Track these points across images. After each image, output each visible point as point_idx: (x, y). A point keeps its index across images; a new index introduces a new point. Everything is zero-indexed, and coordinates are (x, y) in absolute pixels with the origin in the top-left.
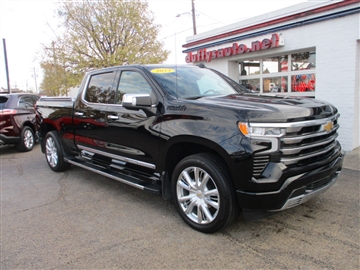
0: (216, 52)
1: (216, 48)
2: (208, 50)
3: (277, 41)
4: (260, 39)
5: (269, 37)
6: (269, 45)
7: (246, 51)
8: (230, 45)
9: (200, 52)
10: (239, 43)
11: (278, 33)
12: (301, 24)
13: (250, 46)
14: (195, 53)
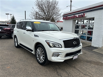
0: (70, 17)
2: (68, 17)
3: (84, 15)
4: (80, 14)
5: (82, 14)
6: (82, 16)
7: (77, 17)
8: (73, 16)
10: (75, 15)
11: (85, 13)
12: (91, 11)
13: (77, 16)
14: (65, 17)
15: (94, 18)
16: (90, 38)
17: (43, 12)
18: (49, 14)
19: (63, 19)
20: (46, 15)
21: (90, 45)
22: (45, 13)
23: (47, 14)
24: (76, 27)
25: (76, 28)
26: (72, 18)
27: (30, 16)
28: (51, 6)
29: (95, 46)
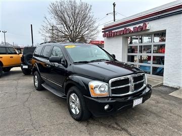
0: (117, 32)
1: (117, 31)
2: (113, 31)
3: (146, 27)
4: (137, 26)
6: (142, 29)
7: (130, 32)
8: (123, 29)
9: (109, 32)
10: (127, 28)
11: (147, 23)
12: (159, 18)
13: (132, 29)
14: (107, 33)
15: (165, 30)
16: (158, 70)
17: (65, 25)
18: (76, 28)
19: (104, 36)
20: (71, 31)
21: (161, 83)
22: (68, 27)
23: (71, 28)
24: (130, 50)
25: (129, 52)
26: (122, 33)
27: (40, 33)
28: (78, 13)
29: (170, 86)
